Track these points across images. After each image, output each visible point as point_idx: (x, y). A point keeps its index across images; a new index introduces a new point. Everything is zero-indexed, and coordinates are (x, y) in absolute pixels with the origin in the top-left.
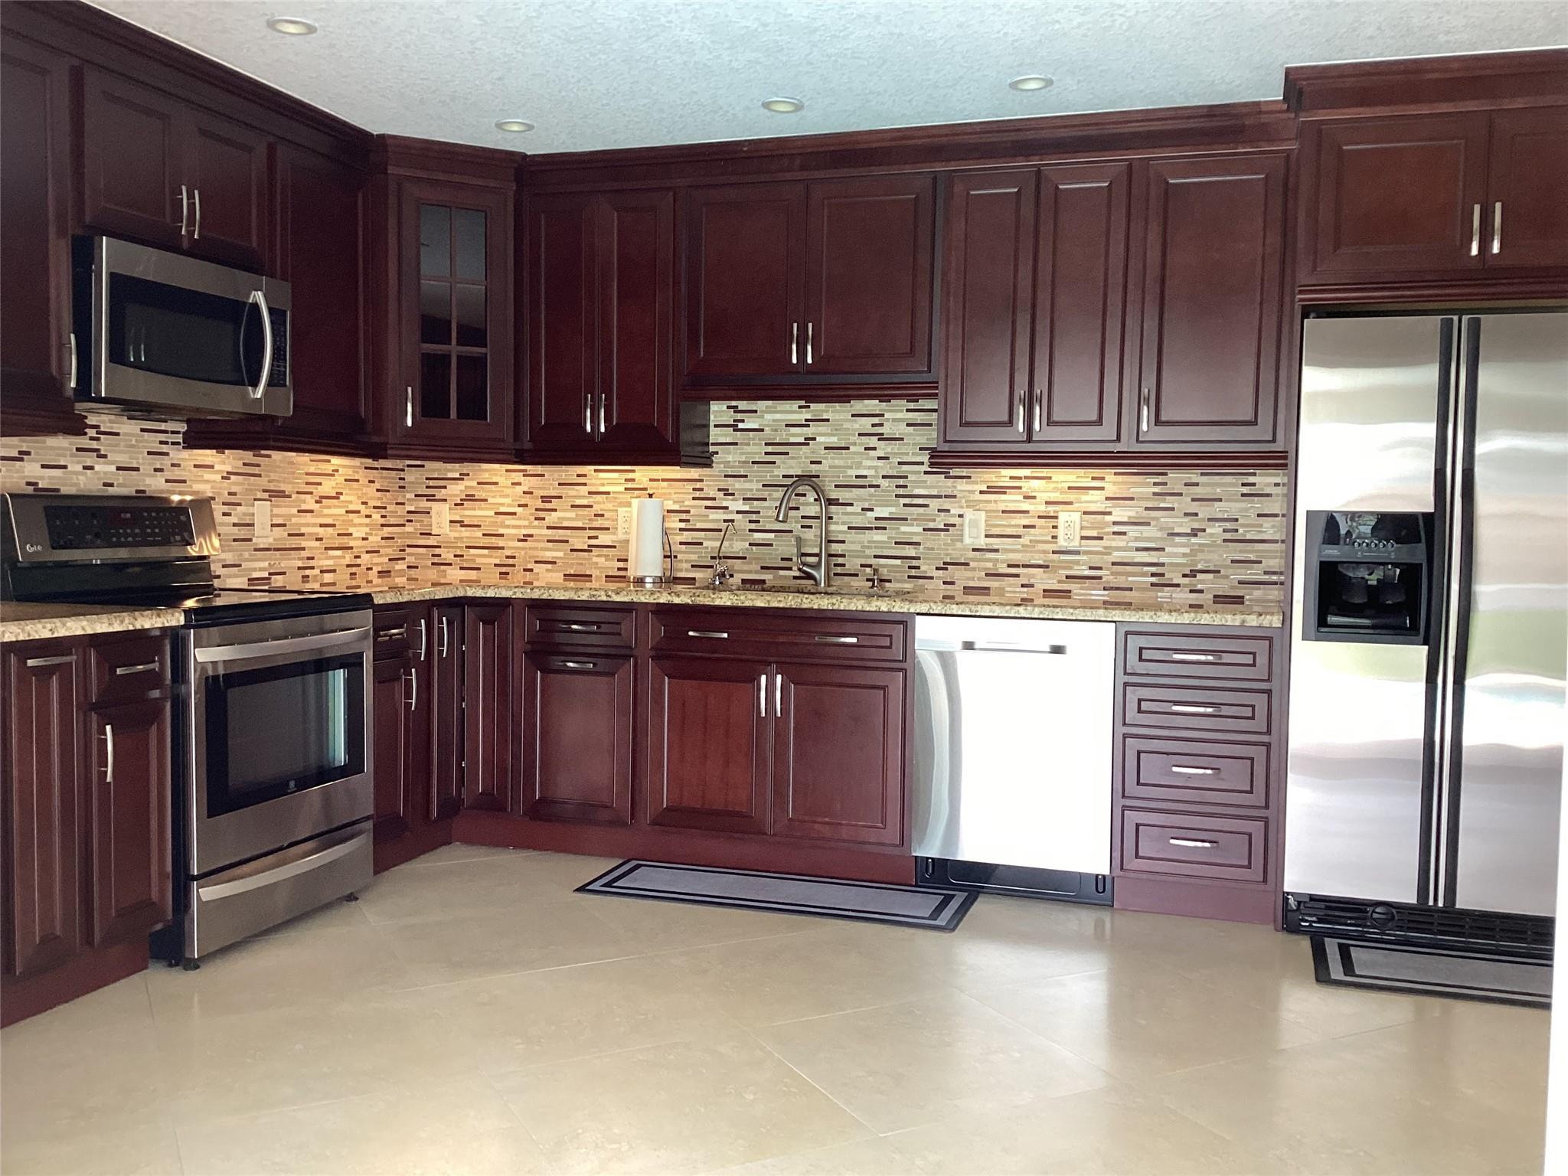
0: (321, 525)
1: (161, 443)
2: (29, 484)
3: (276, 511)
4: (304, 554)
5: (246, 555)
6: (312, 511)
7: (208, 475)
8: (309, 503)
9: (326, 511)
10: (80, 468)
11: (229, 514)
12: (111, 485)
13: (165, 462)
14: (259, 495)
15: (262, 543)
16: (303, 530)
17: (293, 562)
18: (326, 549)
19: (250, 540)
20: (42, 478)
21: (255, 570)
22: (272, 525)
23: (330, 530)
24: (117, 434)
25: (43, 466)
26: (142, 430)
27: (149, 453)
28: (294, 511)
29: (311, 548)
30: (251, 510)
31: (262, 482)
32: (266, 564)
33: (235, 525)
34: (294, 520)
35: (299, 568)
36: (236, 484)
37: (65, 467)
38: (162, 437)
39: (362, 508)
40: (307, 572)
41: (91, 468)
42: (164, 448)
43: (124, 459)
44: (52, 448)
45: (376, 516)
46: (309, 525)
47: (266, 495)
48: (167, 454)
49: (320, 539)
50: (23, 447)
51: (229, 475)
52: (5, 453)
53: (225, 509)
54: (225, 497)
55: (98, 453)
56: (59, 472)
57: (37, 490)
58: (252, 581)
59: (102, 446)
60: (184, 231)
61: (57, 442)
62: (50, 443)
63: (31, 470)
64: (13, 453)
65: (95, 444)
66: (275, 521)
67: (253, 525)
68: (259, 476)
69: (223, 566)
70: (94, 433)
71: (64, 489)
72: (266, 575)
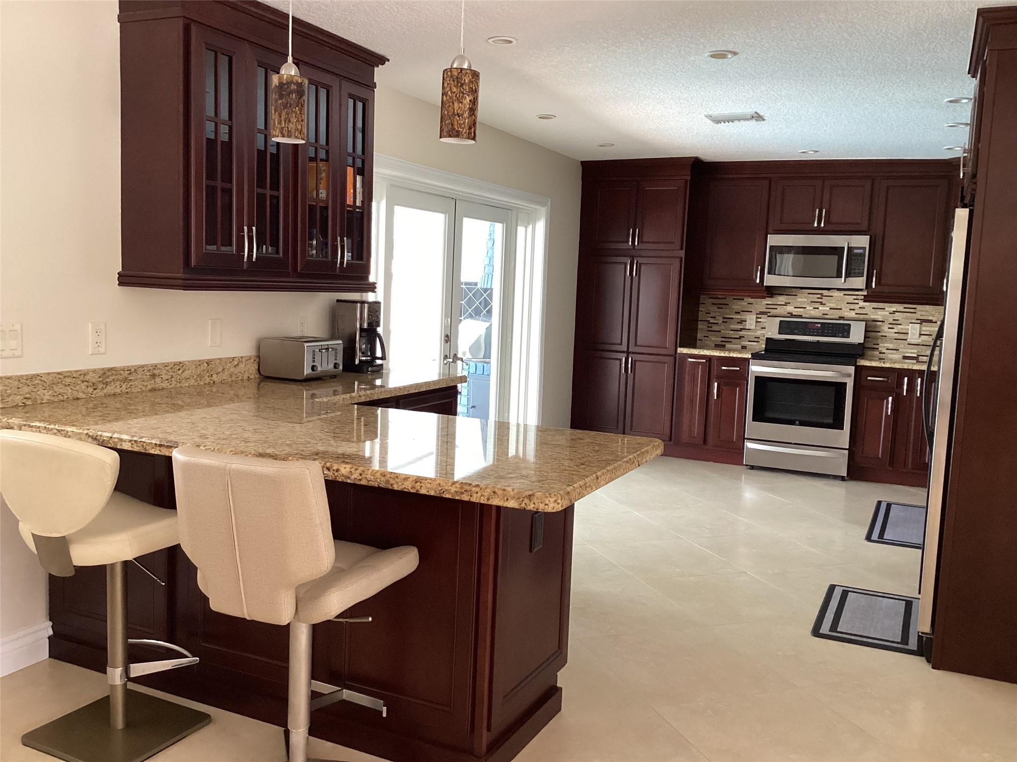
1: (854, 299)
2: (788, 313)
3: (924, 328)
5: (902, 346)
7: (881, 312)
10: (812, 308)
11: (893, 328)
12: (827, 315)
13: (857, 306)
14: (913, 321)
15: (914, 341)
19: (906, 340)
20: (794, 312)
21: (908, 353)
22: (920, 335)
24: (832, 296)
25: (795, 308)
26: (844, 295)
27: (847, 303)
30: (907, 327)
31: (918, 316)
32: (916, 351)
33: (895, 333)
36: (899, 316)
37: (805, 308)
38: (855, 297)
41: (818, 308)
42: (856, 301)
43: (833, 305)
44: (800, 302)
47: (919, 321)
48: (858, 304)
50: (789, 301)
51: (894, 312)
52: (779, 303)
53: (890, 326)
54: (891, 321)
55: (821, 303)
56: (802, 310)
57: (792, 315)
58: (905, 358)
59: (823, 301)
60: (816, 225)
61: (802, 299)
62: (799, 300)
63: (790, 309)
64: (784, 303)
65: (820, 300)
66: (923, 333)
67: (908, 334)
68: (915, 313)
69: (887, 349)
70: (819, 296)
71: (804, 316)
72: (915, 355)
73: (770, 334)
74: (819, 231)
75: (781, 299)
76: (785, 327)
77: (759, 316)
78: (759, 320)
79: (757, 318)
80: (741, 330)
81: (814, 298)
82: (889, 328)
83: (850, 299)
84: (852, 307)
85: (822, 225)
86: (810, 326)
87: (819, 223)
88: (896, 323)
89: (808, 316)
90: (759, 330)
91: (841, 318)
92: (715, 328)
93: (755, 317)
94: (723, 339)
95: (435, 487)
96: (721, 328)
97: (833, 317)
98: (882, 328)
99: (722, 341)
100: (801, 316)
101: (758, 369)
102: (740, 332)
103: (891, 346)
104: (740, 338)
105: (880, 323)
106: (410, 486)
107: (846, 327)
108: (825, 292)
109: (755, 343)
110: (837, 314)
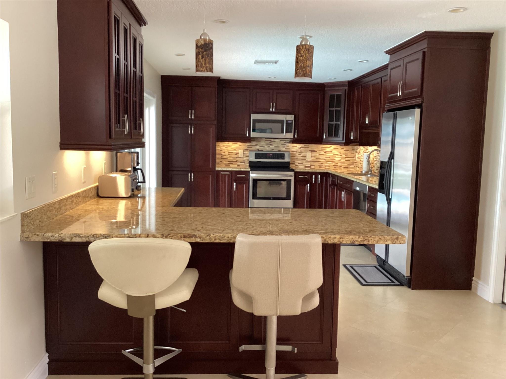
0: (326, 157)
1: (284, 142)
3: (312, 154)
4: (320, 162)
5: (304, 162)
6: (323, 154)
7: (295, 148)
8: (322, 153)
9: (327, 154)
11: (300, 155)
13: (285, 146)
14: (308, 151)
15: (308, 160)
16: (320, 158)
17: (317, 164)
18: (327, 162)
19: (305, 159)
21: (307, 165)
22: (311, 157)
23: (328, 158)
24: (275, 141)
25: (260, 147)
27: (282, 144)
28: (318, 154)
29: (322, 161)
30: (306, 154)
31: (310, 149)
32: (310, 164)
34: (318, 156)
35: (319, 165)
36: (302, 149)
38: (285, 142)
39: (339, 154)
40: (321, 166)
43: (276, 145)
45: (344, 156)
46: (321, 157)
47: (310, 151)
48: (286, 144)
49: (325, 160)
50: (257, 144)
51: (300, 148)
52: (253, 145)
53: (299, 154)
54: (299, 151)
55: (271, 145)
56: (263, 148)
57: (259, 150)
58: (306, 167)
59: (272, 143)
60: (271, 110)
61: (263, 143)
62: (261, 143)
63: (258, 147)
64: (255, 145)
65: (270, 143)
66: (312, 156)
67: (306, 157)
68: (308, 148)
69: (299, 164)
70: (270, 141)
71: (264, 150)
72: (309, 166)
73: (251, 159)
74: (272, 113)
75: (254, 143)
76: (257, 156)
77: (244, 151)
78: (245, 153)
79: (244, 152)
80: (237, 158)
81: (268, 142)
82: (299, 155)
83: (283, 142)
84: (284, 146)
85: (274, 110)
86: (268, 155)
87: (272, 109)
88: (301, 152)
89: (265, 150)
90: (245, 157)
91: (279, 151)
92: (225, 157)
93: (243, 151)
94: (229, 162)
95: (350, 239)
96: (227, 157)
97: (276, 151)
98: (296, 155)
99: (228, 163)
100: (262, 151)
101: (253, 175)
102: (236, 159)
103: (300, 162)
104: (237, 161)
105: (295, 153)
106: (337, 241)
107: (283, 155)
108: (272, 140)
109: (243, 164)
110: (278, 149)
